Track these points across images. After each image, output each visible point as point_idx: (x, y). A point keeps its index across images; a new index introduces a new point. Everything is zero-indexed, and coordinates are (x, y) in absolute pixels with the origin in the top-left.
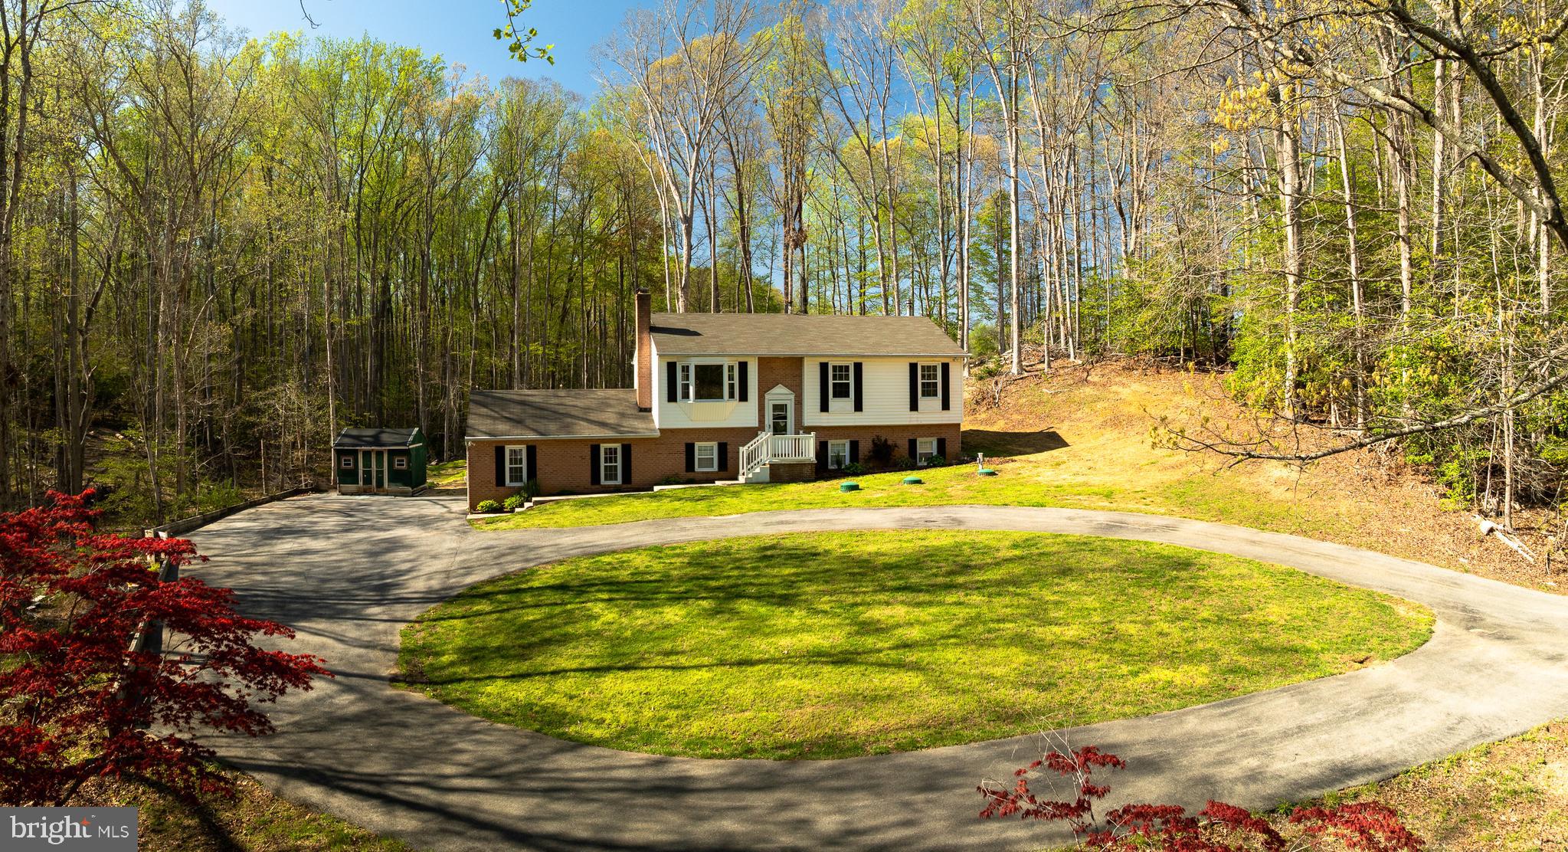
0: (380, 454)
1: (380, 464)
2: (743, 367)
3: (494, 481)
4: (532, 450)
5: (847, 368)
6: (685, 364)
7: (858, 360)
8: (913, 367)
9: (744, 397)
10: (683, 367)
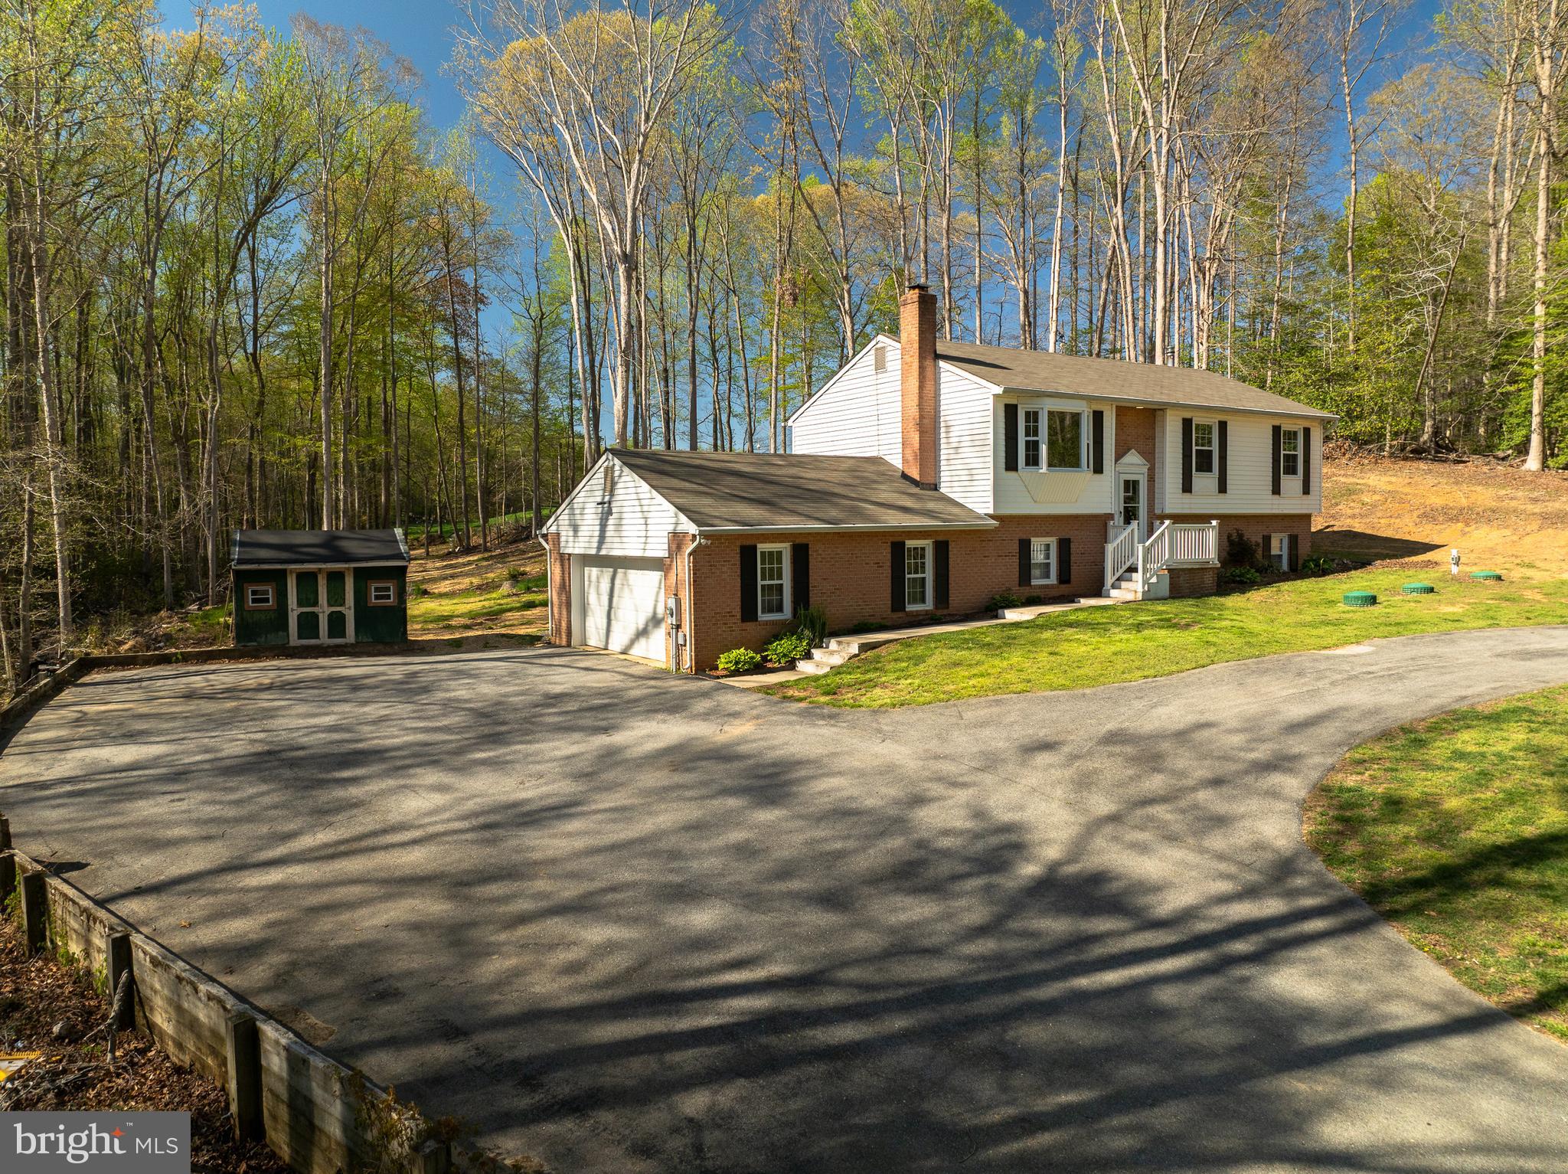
0: (336, 578)
1: (336, 597)
2: (1098, 417)
3: (737, 612)
4: (801, 552)
5: (1210, 427)
6: (1031, 408)
7: (1223, 418)
8: (1276, 430)
9: (1098, 469)
10: (1028, 414)
